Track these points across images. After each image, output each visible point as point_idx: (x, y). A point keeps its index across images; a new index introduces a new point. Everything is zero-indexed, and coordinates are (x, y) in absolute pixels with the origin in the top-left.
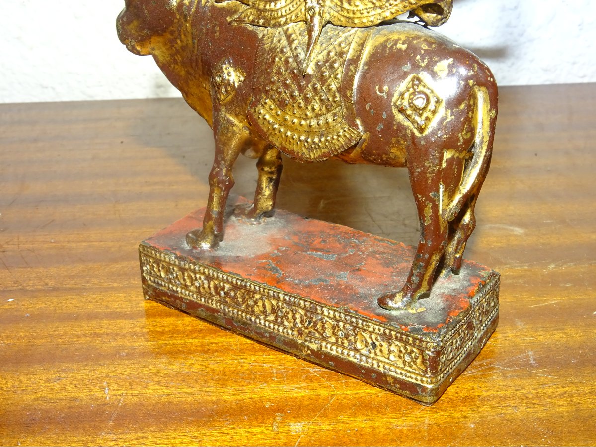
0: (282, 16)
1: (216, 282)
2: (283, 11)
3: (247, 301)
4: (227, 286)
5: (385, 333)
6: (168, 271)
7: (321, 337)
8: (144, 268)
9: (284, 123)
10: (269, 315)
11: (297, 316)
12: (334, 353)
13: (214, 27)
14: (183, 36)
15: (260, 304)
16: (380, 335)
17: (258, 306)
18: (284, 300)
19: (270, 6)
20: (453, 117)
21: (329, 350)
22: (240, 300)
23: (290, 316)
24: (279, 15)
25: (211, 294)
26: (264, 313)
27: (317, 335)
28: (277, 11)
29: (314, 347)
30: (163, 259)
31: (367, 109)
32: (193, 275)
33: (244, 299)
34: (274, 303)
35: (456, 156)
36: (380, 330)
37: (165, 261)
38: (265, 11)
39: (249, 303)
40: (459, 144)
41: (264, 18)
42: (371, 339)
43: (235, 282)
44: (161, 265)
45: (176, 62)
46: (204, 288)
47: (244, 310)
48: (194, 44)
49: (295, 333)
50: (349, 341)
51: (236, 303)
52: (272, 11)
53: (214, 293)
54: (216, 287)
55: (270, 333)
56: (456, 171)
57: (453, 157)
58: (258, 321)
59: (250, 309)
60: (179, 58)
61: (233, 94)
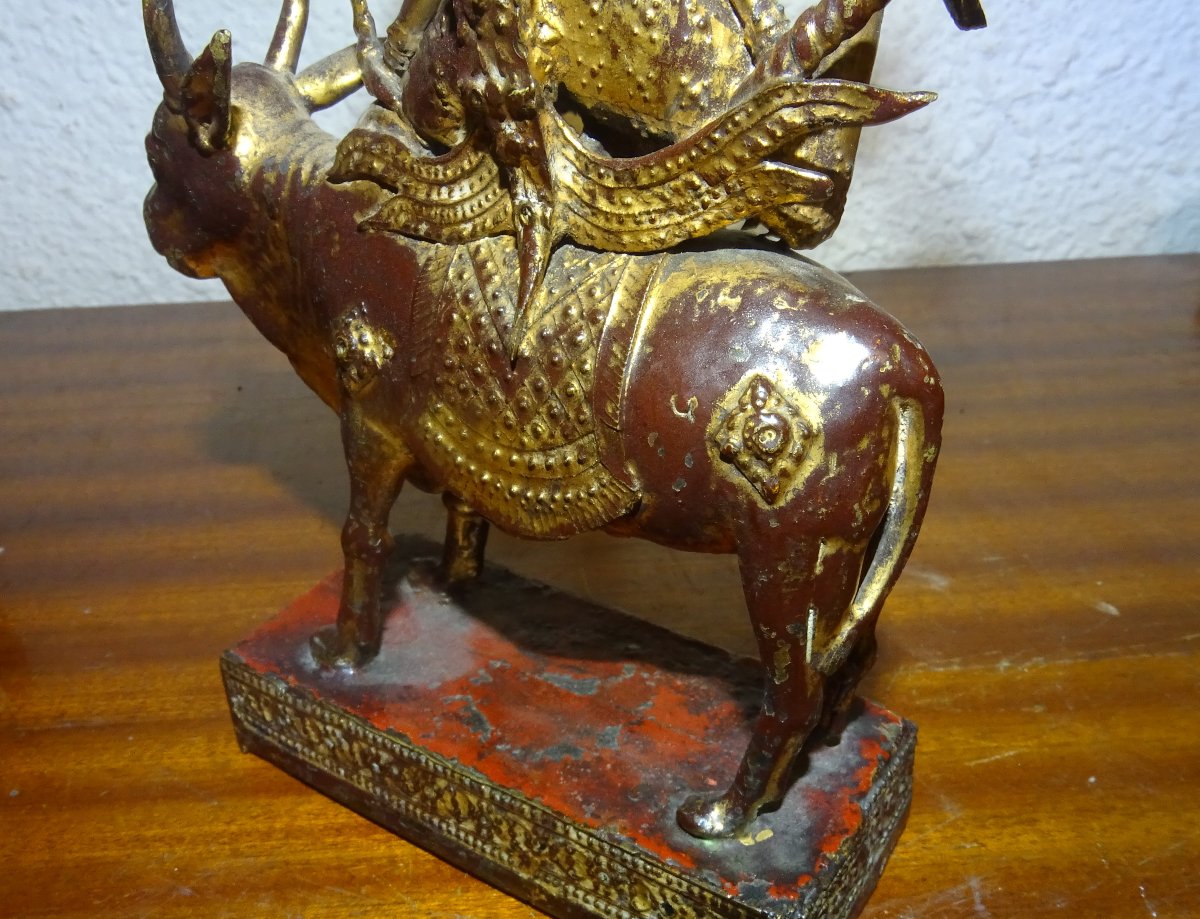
0: (465, 220)
1: (364, 746)
2: (467, 207)
3: (423, 787)
4: (385, 756)
5: (691, 892)
6: (275, 712)
7: (564, 875)
8: (234, 700)
9: (476, 454)
10: (465, 819)
11: (519, 831)
12: (590, 907)
13: (329, 232)
14: (272, 248)
15: (448, 797)
16: (681, 893)
17: (444, 801)
18: (492, 798)
19: (439, 194)
20: (843, 467)
21: (580, 901)
22: (410, 785)
23: (504, 828)
24: (460, 214)
25: (355, 764)
26: (456, 814)
27: (557, 870)
28: (454, 205)
29: (554, 891)
30: (264, 689)
31: (651, 445)
32: (321, 727)
33: (416, 783)
34: (473, 800)
35: (845, 550)
36: (680, 885)
37: (268, 694)
38: (430, 204)
39: (427, 792)
40: (854, 525)
41: (428, 220)
42: (664, 898)
43: (397, 750)
44: (262, 700)
45: (266, 296)
46: (342, 751)
47: (418, 803)
48: (294, 265)
49: (516, 860)
50: (620, 892)
51: (402, 789)
52: (444, 206)
53: (360, 763)
54: (364, 755)
55: (468, 852)
56: (845, 578)
57: (839, 552)
58: (444, 826)
59: (429, 804)
60: (273, 292)
61: (374, 381)
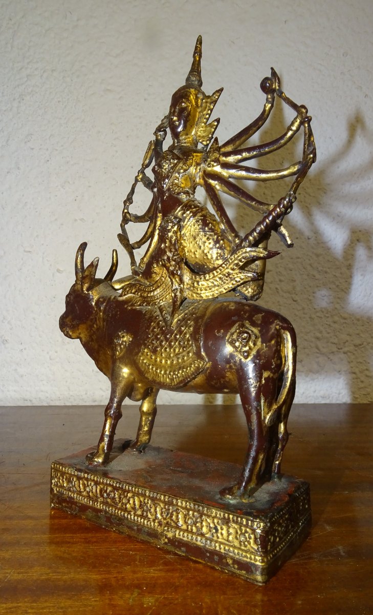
1: (102, 486)
4: (109, 489)
5: (224, 517)
6: (69, 481)
7: (175, 526)
8: (53, 481)
9: (155, 364)
10: (138, 509)
11: (158, 509)
12: (185, 539)
13: (116, 312)
14: (98, 321)
15: (131, 502)
16: (221, 519)
17: (130, 504)
18: (149, 496)
20: (267, 348)
21: (181, 537)
22: (117, 500)
23: (152, 510)
25: (97, 496)
26: (134, 508)
27: (173, 524)
29: (170, 535)
30: (66, 471)
31: (210, 346)
32: (86, 482)
33: (120, 498)
34: (142, 499)
35: (271, 376)
36: (220, 515)
37: (68, 473)
39: (124, 501)
40: (273, 367)
42: (214, 523)
43: (114, 485)
44: (65, 477)
45: (92, 340)
46: (92, 492)
47: (120, 508)
48: (104, 325)
49: (156, 524)
50: (197, 527)
51: (114, 503)
53: (99, 496)
54: (101, 491)
55: (137, 526)
56: (271, 387)
57: (269, 376)
58: (129, 516)
59: (124, 507)
60: (94, 337)
61: (124, 350)
